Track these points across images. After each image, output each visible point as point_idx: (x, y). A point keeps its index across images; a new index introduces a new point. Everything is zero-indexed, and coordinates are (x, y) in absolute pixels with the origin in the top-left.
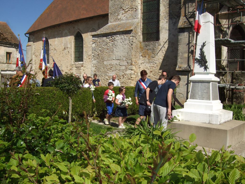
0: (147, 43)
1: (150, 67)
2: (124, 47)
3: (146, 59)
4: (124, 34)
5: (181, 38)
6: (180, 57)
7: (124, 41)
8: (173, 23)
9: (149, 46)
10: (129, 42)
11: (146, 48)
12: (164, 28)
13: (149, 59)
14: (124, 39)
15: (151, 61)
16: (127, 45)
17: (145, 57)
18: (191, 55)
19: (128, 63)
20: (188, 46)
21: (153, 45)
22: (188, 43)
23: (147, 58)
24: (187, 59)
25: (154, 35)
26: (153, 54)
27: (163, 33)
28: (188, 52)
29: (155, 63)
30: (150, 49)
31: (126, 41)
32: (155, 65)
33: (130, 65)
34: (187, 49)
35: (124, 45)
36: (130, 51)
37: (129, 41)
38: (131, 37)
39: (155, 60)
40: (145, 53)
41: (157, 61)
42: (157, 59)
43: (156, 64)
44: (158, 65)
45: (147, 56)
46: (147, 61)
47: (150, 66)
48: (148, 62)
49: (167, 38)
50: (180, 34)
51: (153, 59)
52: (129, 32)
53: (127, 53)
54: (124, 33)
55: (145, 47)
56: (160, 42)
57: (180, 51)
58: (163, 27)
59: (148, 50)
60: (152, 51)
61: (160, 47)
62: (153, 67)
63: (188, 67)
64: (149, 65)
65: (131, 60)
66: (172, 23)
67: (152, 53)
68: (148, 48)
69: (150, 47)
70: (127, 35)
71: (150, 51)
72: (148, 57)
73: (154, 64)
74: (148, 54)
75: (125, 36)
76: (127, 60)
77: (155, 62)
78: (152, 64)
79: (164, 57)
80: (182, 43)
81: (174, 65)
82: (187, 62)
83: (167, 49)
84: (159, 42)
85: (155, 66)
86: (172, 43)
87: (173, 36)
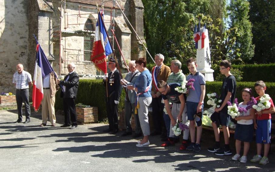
5: (41, 23)
18: (52, 43)
20: (48, 32)
22: (48, 29)
24: (48, 47)
28: (48, 39)
34: (48, 36)
50: (40, 17)
63: (50, 56)
80: (43, 28)
81: (14, 53)
82: (48, 50)
83: (4, 31)
86: (11, 24)
87: (12, 16)
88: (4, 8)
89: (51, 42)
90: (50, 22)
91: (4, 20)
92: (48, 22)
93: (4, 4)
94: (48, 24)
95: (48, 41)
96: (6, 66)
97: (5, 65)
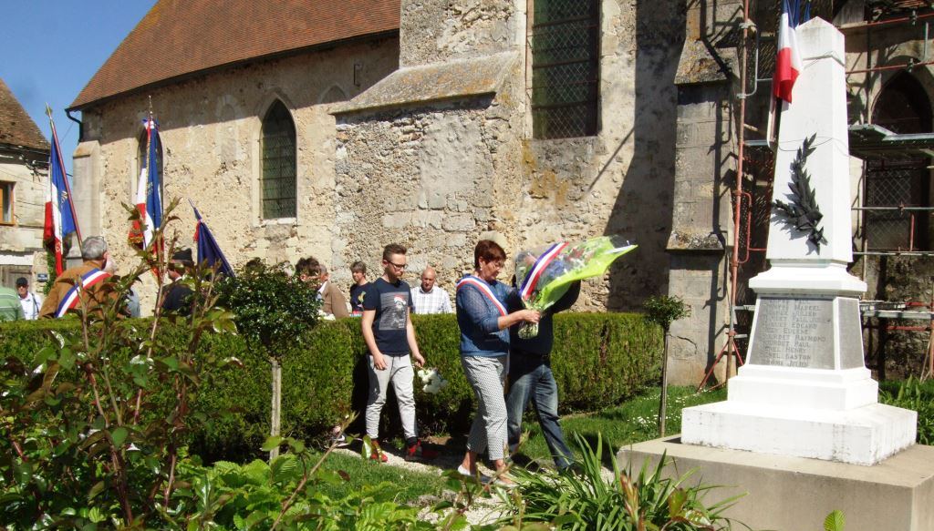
0: (550, 143)
1: (563, 236)
2: (463, 160)
3: (547, 207)
4: (464, 109)
5: (687, 126)
6: (682, 198)
7: (461, 135)
8: (655, 67)
9: (561, 155)
10: (483, 141)
11: (549, 163)
12: (616, 85)
13: (560, 206)
14: (463, 129)
15: (566, 212)
16: (474, 150)
17: (546, 198)
18: (726, 190)
19: (476, 221)
20: (713, 154)
21: (574, 150)
22: (712, 141)
23: (550, 202)
24: (712, 204)
25: (578, 112)
26: (576, 185)
27: (612, 107)
28: (713, 177)
29: (585, 223)
30: (564, 168)
31: (470, 135)
32: (582, 228)
33: (484, 230)
34: (712, 167)
35: (463, 153)
36: (484, 176)
37: (482, 134)
38: (487, 119)
39: (585, 209)
40: (545, 184)
41: (591, 215)
42: (591, 208)
43: (587, 226)
44: (594, 229)
45: (552, 195)
46: (553, 212)
47: (564, 233)
48: (556, 219)
49: (631, 125)
50: (685, 107)
51: (576, 204)
52: (481, 102)
53: (475, 183)
54: (461, 104)
55: (543, 161)
56: (601, 138)
57: (684, 172)
58: (613, 83)
59: (556, 170)
60: (570, 175)
61: (603, 159)
62: (575, 238)
63: (714, 236)
64: (561, 229)
65: (488, 211)
66: (650, 67)
67: (570, 181)
68: (556, 161)
69: (564, 161)
70: (472, 111)
71: (563, 175)
72: (556, 198)
73: (581, 224)
74: (554, 187)
75: (467, 117)
76: (473, 209)
77: (582, 217)
78: (570, 224)
79: (619, 198)
80: (691, 143)
81: (658, 231)
82: (711, 218)
83: (632, 167)
84: (600, 142)
85: (583, 233)
86: (649, 142)
87: (654, 117)
88: (632, 100)
89: (722, 188)
90: (719, 118)
91: (632, 136)
92: (714, 116)
93: (632, 86)
94: (714, 124)
95: (712, 184)
96: (634, 272)
97: (631, 270)
